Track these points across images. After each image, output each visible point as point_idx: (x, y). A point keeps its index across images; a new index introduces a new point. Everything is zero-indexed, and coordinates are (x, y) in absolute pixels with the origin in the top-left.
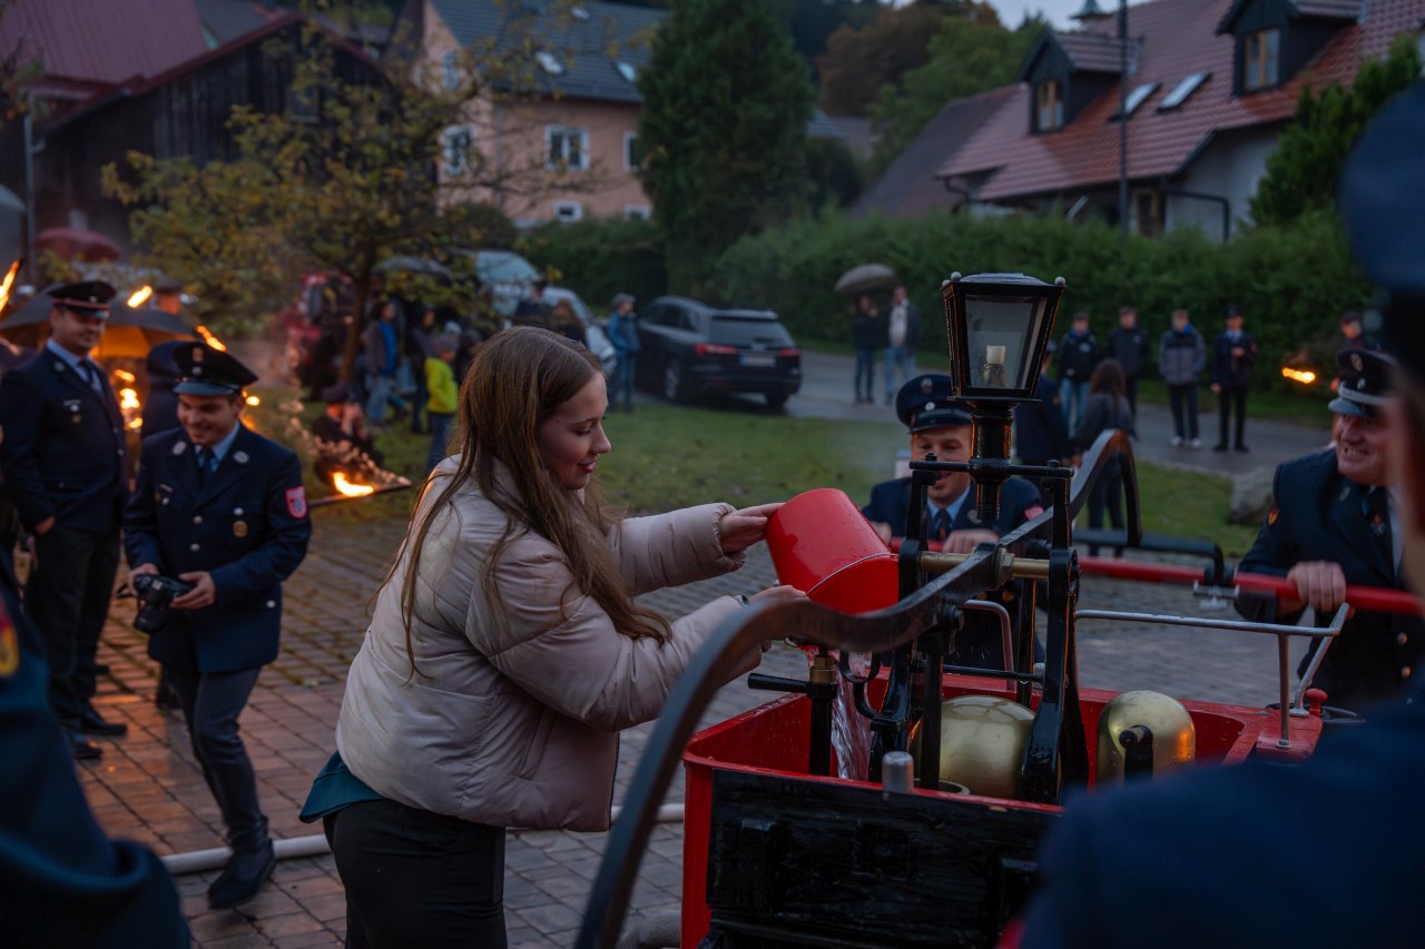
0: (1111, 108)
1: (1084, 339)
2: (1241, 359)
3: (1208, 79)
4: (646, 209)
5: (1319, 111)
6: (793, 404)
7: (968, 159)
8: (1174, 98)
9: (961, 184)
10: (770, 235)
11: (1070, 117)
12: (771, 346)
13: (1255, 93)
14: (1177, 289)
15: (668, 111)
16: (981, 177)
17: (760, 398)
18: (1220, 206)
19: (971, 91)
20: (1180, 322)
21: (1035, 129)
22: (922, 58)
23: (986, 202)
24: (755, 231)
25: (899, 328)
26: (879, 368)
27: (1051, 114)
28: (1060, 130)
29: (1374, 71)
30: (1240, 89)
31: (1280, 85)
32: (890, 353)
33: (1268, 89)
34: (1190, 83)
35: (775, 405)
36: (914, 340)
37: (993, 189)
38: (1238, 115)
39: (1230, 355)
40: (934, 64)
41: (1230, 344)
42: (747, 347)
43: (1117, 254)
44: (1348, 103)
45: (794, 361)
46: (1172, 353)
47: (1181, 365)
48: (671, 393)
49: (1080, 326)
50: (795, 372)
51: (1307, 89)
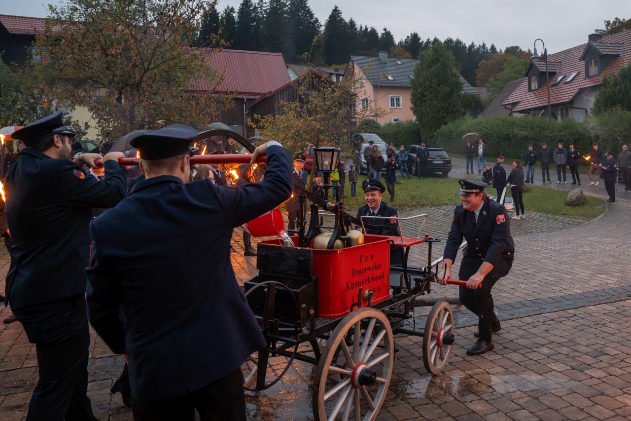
0: (553, 82)
1: (532, 152)
2: (574, 157)
3: (579, 73)
4: (414, 118)
5: (608, 83)
6: (450, 174)
7: (511, 100)
8: (569, 80)
9: (509, 107)
10: (450, 125)
11: (540, 86)
12: (442, 158)
13: (592, 77)
14: (566, 136)
15: (419, 90)
16: (515, 104)
17: (440, 173)
18: (585, 110)
19: (516, 78)
20: (560, 146)
21: (530, 90)
22: (501, 69)
23: (516, 112)
24: (446, 124)
25: (481, 151)
26: (474, 162)
27: (534, 86)
28: (537, 90)
29: (623, 70)
30: (588, 76)
31: (598, 75)
32: (478, 158)
33: (595, 76)
34: (574, 74)
35: (445, 175)
36: (485, 154)
37: (518, 108)
38: (588, 84)
39: (571, 156)
40: (506, 71)
41: (571, 153)
42: (435, 159)
43: (548, 126)
44: (616, 80)
45: (449, 162)
46: (559, 155)
47: (561, 159)
48: (413, 173)
49: (531, 148)
50: (449, 165)
51: (605, 75)
